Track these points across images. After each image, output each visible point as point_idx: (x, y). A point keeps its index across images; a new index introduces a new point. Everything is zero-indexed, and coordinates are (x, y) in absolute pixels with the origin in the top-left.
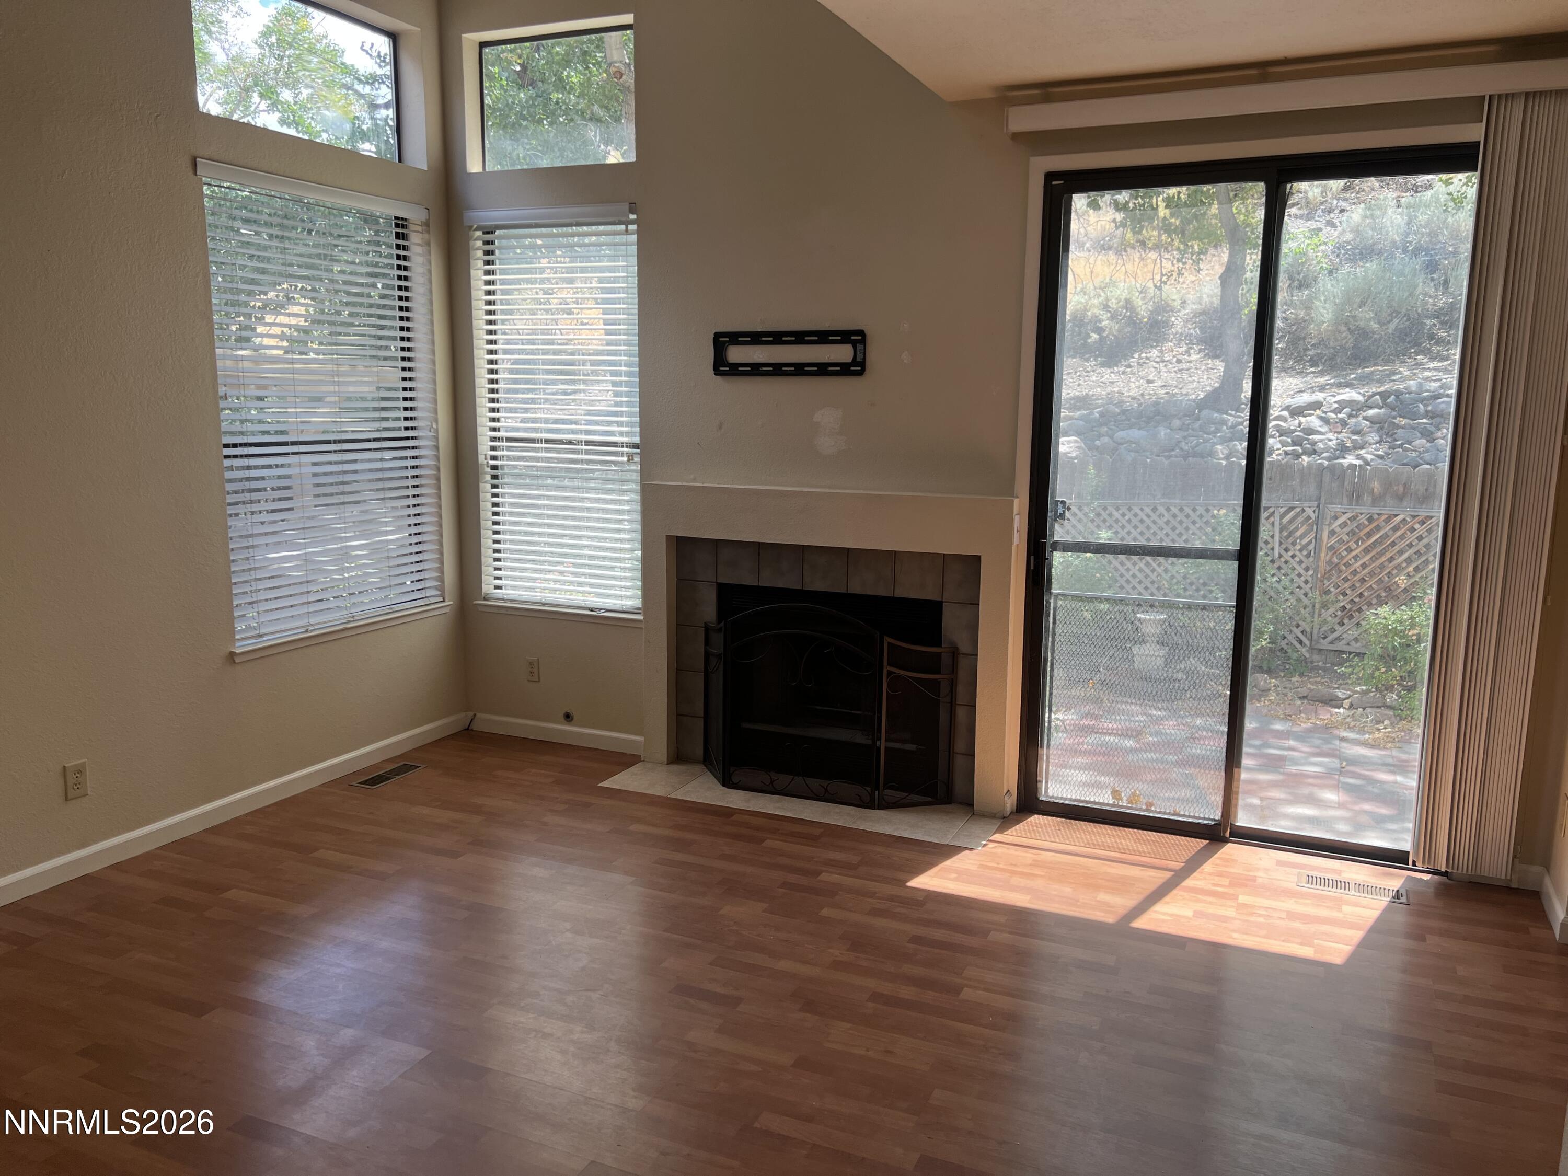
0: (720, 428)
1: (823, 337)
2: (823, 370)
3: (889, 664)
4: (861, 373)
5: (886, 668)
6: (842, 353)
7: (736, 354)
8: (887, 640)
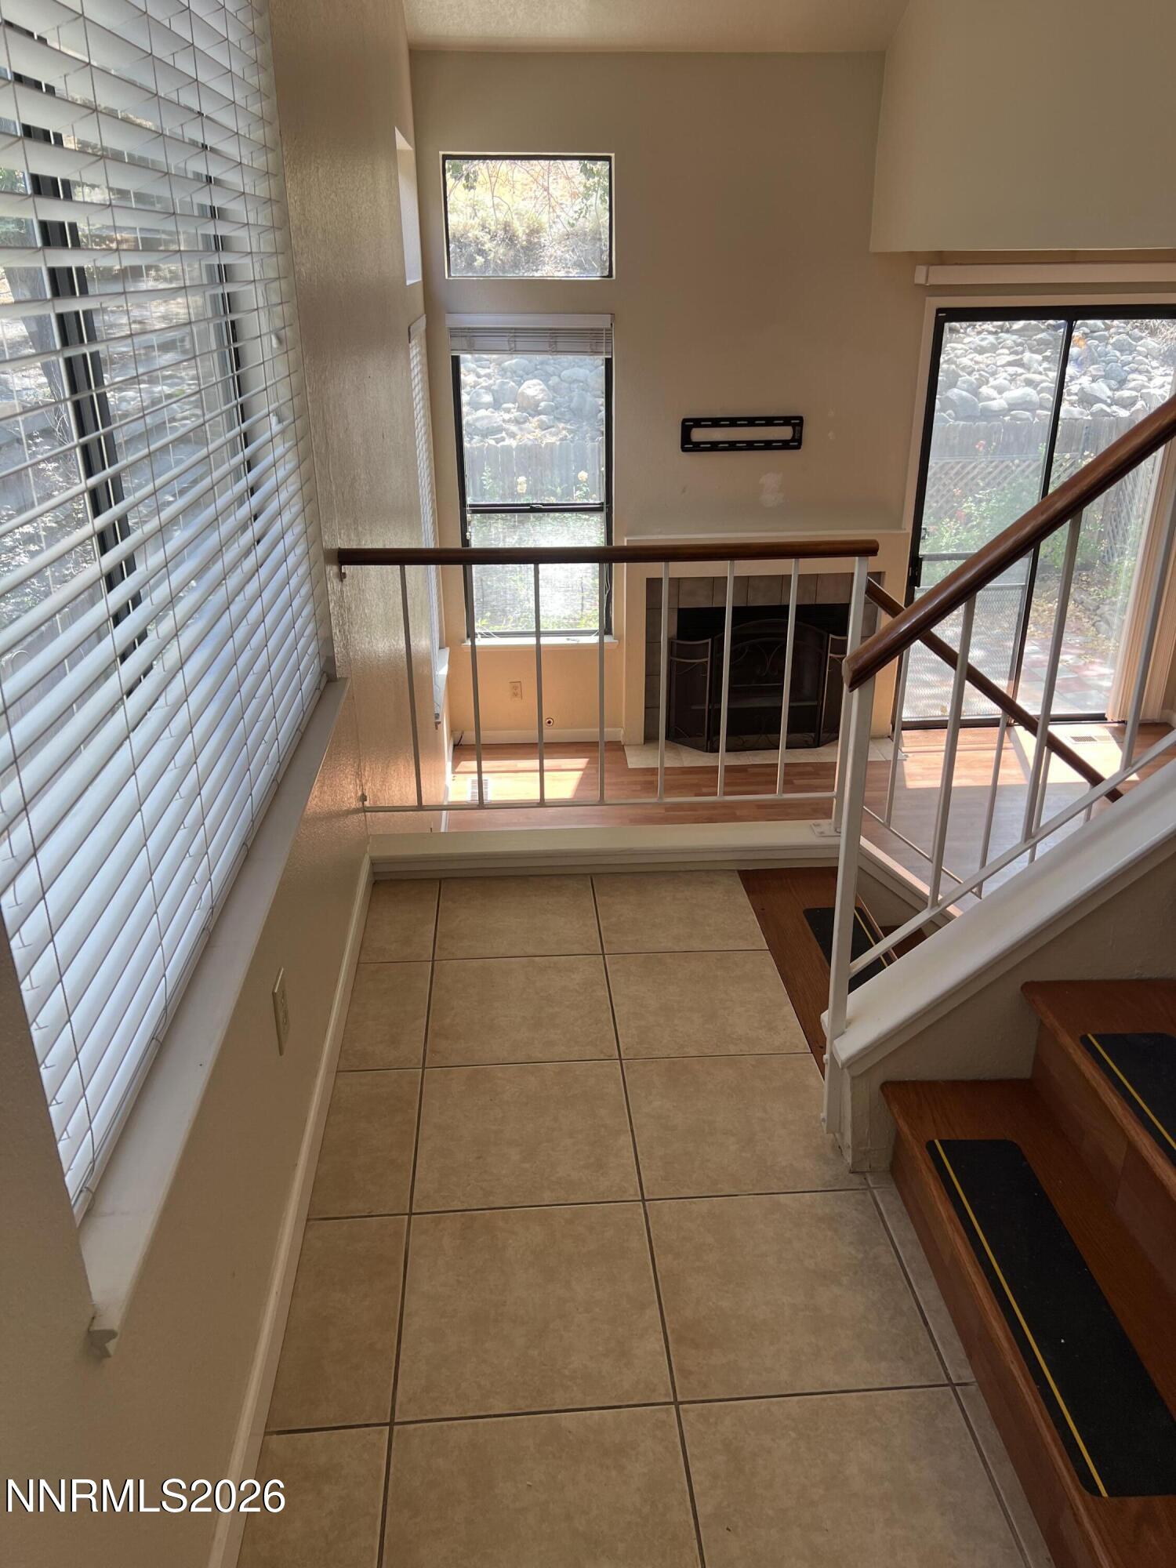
0: (684, 491)
1: (769, 421)
2: (768, 445)
3: (831, 652)
4: (798, 447)
5: (829, 655)
6: (785, 433)
7: (698, 435)
8: (831, 636)
